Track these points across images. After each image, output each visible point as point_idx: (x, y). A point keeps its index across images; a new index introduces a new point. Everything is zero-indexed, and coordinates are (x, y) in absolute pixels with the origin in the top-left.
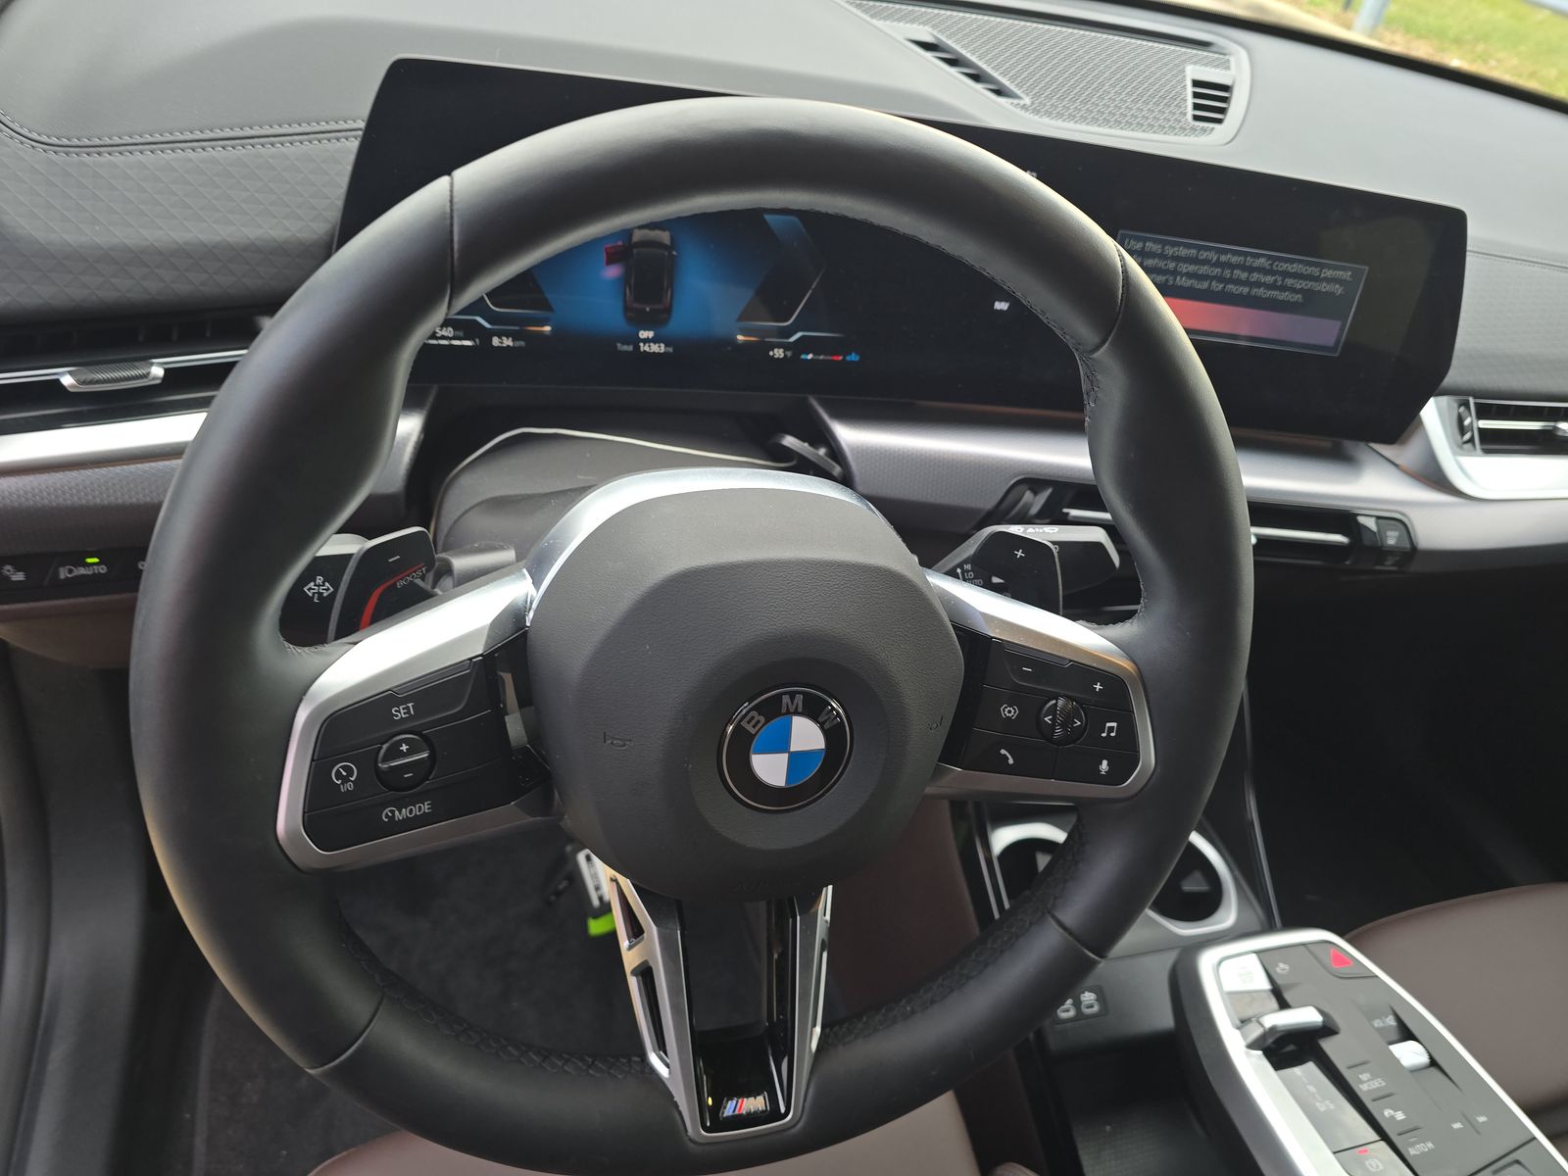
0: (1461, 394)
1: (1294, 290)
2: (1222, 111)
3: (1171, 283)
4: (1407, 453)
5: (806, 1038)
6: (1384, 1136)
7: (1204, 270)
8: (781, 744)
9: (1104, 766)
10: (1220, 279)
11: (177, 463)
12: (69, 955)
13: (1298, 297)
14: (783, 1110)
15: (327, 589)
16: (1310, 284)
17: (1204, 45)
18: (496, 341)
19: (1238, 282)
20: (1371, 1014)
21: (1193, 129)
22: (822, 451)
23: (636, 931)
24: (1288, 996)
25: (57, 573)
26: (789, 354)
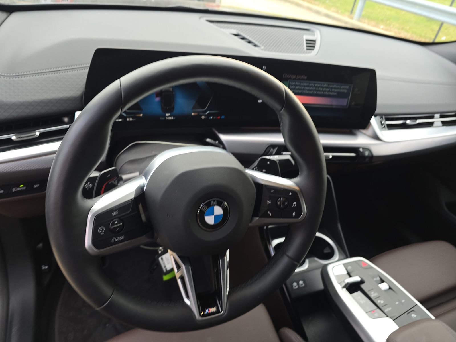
0: (381, 115)
1: (334, 92)
2: (314, 47)
3: (303, 92)
4: (369, 132)
5: (225, 292)
6: (378, 307)
7: (311, 88)
8: (212, 213)
9: (294, 214)
10: (315, 90)
11: (55, 155)
12: (15, 301)
13: (336, 94)
14: (220, 310)
15: (91, 186)
16: (338, 90)
17: (308, 30)
18: (128, 119)
19: (320, 91)
20: (373, 277)
21: (306, 53)
22: (217, 142)
23: (178, 267)
24: (351, 274)
25: (12, 190)
26: (206, 117)
